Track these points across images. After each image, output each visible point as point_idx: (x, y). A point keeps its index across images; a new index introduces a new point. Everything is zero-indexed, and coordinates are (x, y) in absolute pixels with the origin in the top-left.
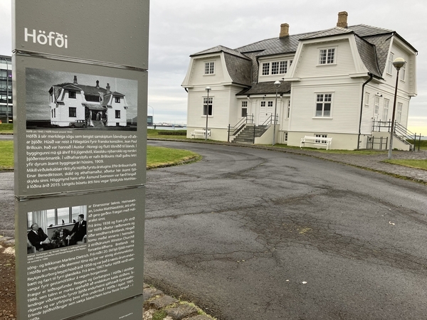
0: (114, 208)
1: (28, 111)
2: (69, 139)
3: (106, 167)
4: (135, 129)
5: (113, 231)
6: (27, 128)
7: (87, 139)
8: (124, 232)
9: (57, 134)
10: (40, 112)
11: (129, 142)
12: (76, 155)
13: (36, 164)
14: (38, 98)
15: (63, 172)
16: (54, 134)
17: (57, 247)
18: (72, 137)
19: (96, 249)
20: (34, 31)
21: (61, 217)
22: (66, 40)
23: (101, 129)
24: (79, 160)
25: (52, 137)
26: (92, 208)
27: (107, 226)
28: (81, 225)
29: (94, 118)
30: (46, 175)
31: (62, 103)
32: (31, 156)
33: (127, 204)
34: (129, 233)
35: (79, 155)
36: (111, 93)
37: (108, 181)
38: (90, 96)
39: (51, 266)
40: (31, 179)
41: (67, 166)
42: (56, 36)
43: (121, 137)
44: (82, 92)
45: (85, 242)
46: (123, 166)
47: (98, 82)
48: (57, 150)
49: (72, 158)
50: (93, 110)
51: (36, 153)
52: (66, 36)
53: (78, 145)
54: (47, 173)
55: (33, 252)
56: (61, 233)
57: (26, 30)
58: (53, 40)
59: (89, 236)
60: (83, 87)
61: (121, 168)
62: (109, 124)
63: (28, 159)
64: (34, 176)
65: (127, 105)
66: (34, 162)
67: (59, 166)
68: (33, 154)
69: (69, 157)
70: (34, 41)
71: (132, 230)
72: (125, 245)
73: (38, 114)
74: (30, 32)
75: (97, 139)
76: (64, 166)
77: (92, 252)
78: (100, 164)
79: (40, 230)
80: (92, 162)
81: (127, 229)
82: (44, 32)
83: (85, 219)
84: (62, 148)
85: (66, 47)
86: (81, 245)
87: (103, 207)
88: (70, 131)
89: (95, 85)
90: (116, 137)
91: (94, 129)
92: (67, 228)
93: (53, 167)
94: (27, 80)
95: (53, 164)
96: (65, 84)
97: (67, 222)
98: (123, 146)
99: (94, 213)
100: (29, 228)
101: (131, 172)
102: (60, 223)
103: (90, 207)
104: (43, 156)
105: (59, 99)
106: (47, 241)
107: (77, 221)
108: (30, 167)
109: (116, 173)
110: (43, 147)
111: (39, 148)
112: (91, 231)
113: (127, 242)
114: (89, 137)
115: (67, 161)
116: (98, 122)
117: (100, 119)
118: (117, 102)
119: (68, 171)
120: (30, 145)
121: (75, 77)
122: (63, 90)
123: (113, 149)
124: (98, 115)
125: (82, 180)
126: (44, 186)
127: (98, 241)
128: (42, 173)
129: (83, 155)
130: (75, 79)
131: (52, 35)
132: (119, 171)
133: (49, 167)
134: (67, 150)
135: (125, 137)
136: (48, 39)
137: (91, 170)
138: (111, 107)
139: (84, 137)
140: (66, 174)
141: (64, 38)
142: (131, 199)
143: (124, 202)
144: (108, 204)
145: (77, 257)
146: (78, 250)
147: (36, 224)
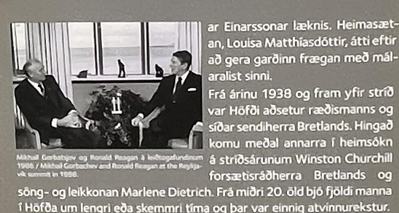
0: (305, 44)
5: (302, 126)
8: (347, 135)
19: (236, 177)
26: (221, 35)
27: (281, 103)
28: (183, 88)
33: (361, 32)
34: (369, 143)
45: (199, 145)
55: (32, 146)
56: (116, 102)
59: (213, 128)
71: (384, 134)
81: (364, 126)
83: (196, 69)
86: (182, 152)
87: (262, 36)
92: (135, 89)
97: (134, 70)
99: (225, 53)
100: (19, 72)
103: (213, 28)
106: (71, 120)
107: (167, 72)
112: (220, 112)
113: (360, 175)
142: (379, 20)
143: (347, 26)
144: (282, 27)
145: (173, 192)
146: (175, 167)
147: (38, 61)
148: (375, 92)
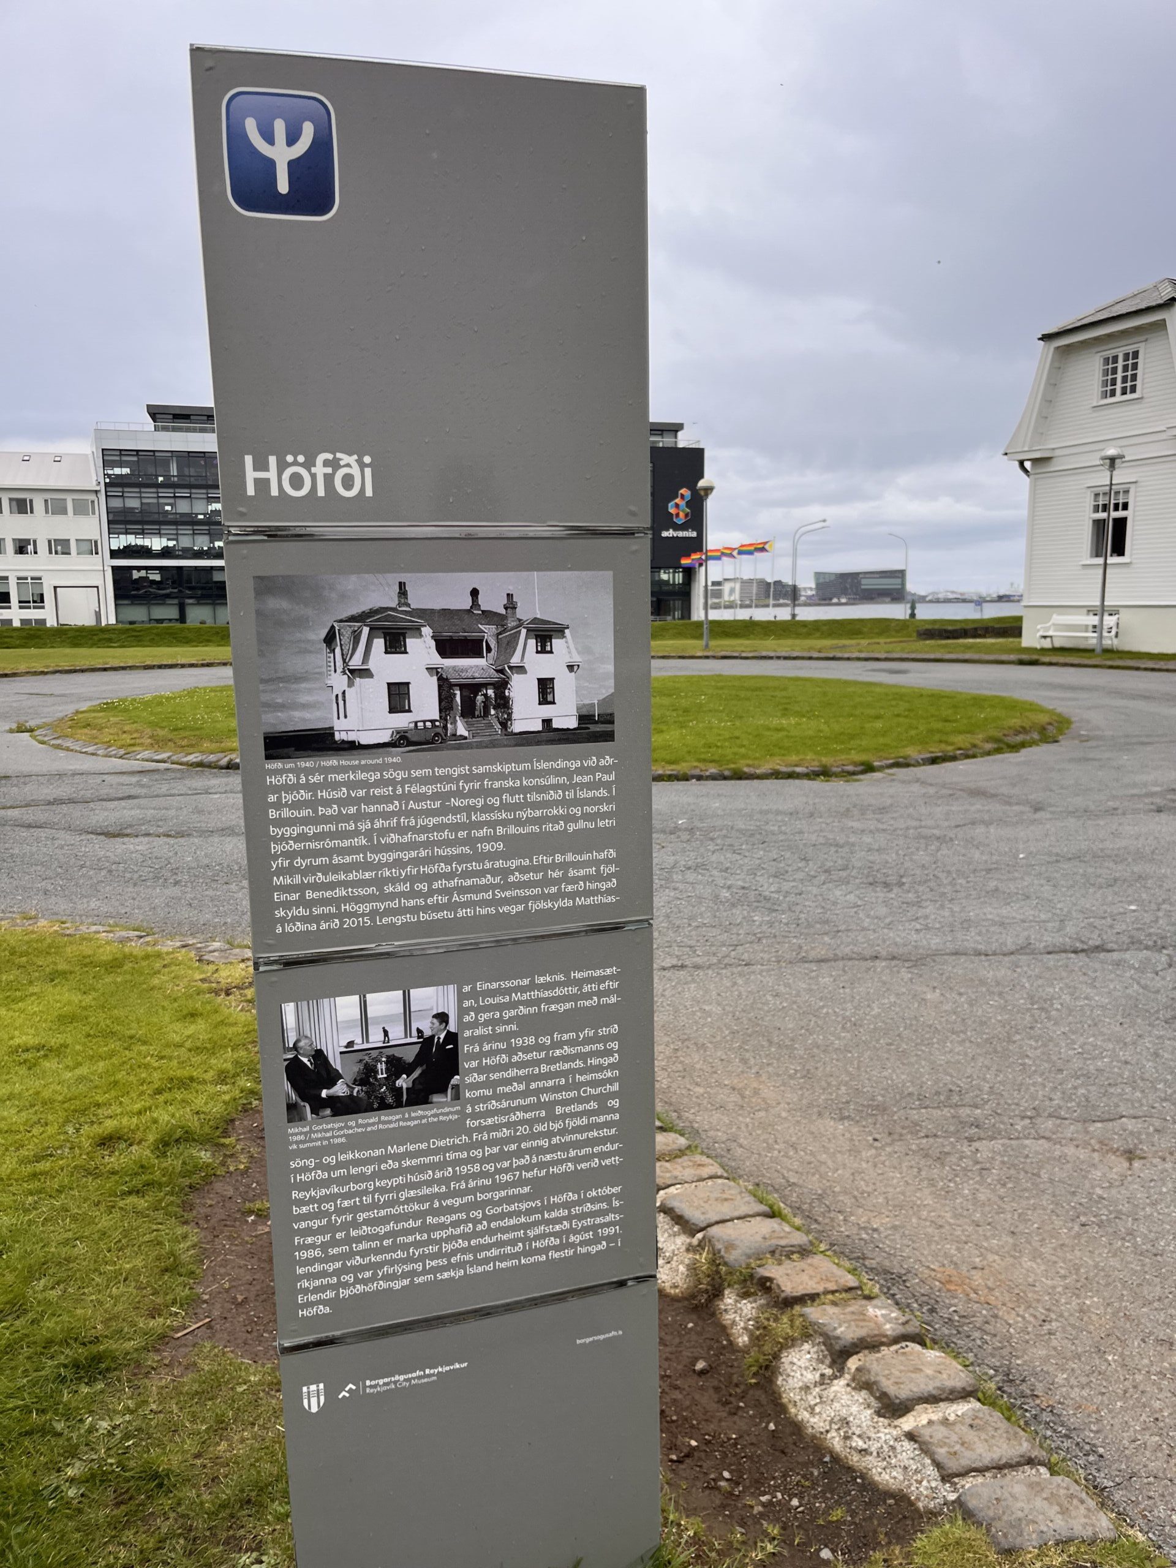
0: (547, 994)
1: (266, 705)
2: (393, 782)
3: (514, 863)
4: (609, 736)
5: (544, 1068)
6: (268, 757)
7: (448, 779)
8: (581, 1071)
9: (354, 769)
10: (304, 706)
11: (586, 779)
12: (414, 830)
13: (298, 862)
14: (293, 664)
15: (379, 882)
16: (344, 770)
17: (369, 1109)
18: (400, 775)
19: (490, 1121)
20: (272, 460)
21: (378, 1020)
22: (368, 471)
23: (493, 744)
24: (426, 844)
25: (340, 778)
26: (474, 994)
27: (526, 1050)
28: (441, 1046)
29: (468, 711)
30: (328, 894)
31: (365, 673)
32: (283, 839)
33: (590, 980)
34: (600, 1076)
35: (424, 829)
36: (520, 623)
37: (521, 908)
38: (451, 640)
39: (357, 1163)
40: (287, 905)
41: (389, 866)
42: (335, 464)
43: (561, 764)
44: (427, 631)
45: (457, 1097)
46: (570, 857)
47: (475, 593)
48: (359, 817)
49: (407, 838)
50: (462, 687)
51: (297, 830)
52: (367, 459)
53: (419, 798)
54: (331, 886)
55: (302, 1118)
56: (381, 1066)
57: (249, 460)
58: (329, 479)
59: (469, 1080)
60: (427, 615)
61: (565, 866)
62: (517, 727)
63: (275, 848)
64: (295, 897)
65: (576, 658)
66: (290, 855)
67: (367, 866)
68: (288, 831)
69: (394, 838)
70: (275, 492)
71: (612, 1066)
72: (589, 1113)
73: (297, 714)
74: (261, 465)
75: (481, 777)
76: (380, 866)
77: (480, 1129)
78: (493, 856)
79: (319, 1056)
80: (466, 850)
81: (594, 1061)
82: (301, 459)
83: (452, 1027)
84: (372, 809)
85: (369, 492)
86: (442, 1105)
87: (508, 991)
88: (395, 757)
89: (466, 603)
90: (544, 765)
91: (469, 746)
92: (397, 1052)
93: (347, 868)
94: (259, 613)
95: (348, 859)
96: (372, 612)
98: (570, 795)
99: (479, 1010)
100: (287, 1050)
101: (599, 877)
102: (376, 1038)
103: (467, 989)
104: (318, 837)
105: (356, 662)
106: (340, 1089)
107: (427, 1033)
108: (280, 872)
109: (547, 882)
110: (316, 811)
111: (305, 813)
112: (474, 1064)
113: (593, 1105)
114: (456, 771)
115: (389, 848)
116: (481, 723)
117: (486, 713)
118: (543, 651)
119: (393, 881)
120: (278, 805)
121: (402, 585)
122: (366, 630)
123: (535, 806)
124: (480, 698)
125: (437, 908)
126: (324, 926)
127: (498, 1098)
128: (315, 887)
129: (439, 828)
130: (403, 592)
131: (326, 463)
132: (557, 874)
133: (336, 869)
134: (386, 815)
135: (574, 765)
136: (314, 477)
137: (465, 875)
138: (521, 669)
139: (440, 772)
140: (389, 889)
141: (362, 465)
142: (604, 967)
143: (578, 975)
144: (526, 982)
145: (434, 1143)
146: (436, 1120)
147: (306, 1037)
148: (603, 1031)
